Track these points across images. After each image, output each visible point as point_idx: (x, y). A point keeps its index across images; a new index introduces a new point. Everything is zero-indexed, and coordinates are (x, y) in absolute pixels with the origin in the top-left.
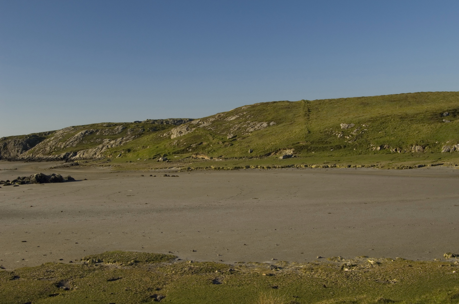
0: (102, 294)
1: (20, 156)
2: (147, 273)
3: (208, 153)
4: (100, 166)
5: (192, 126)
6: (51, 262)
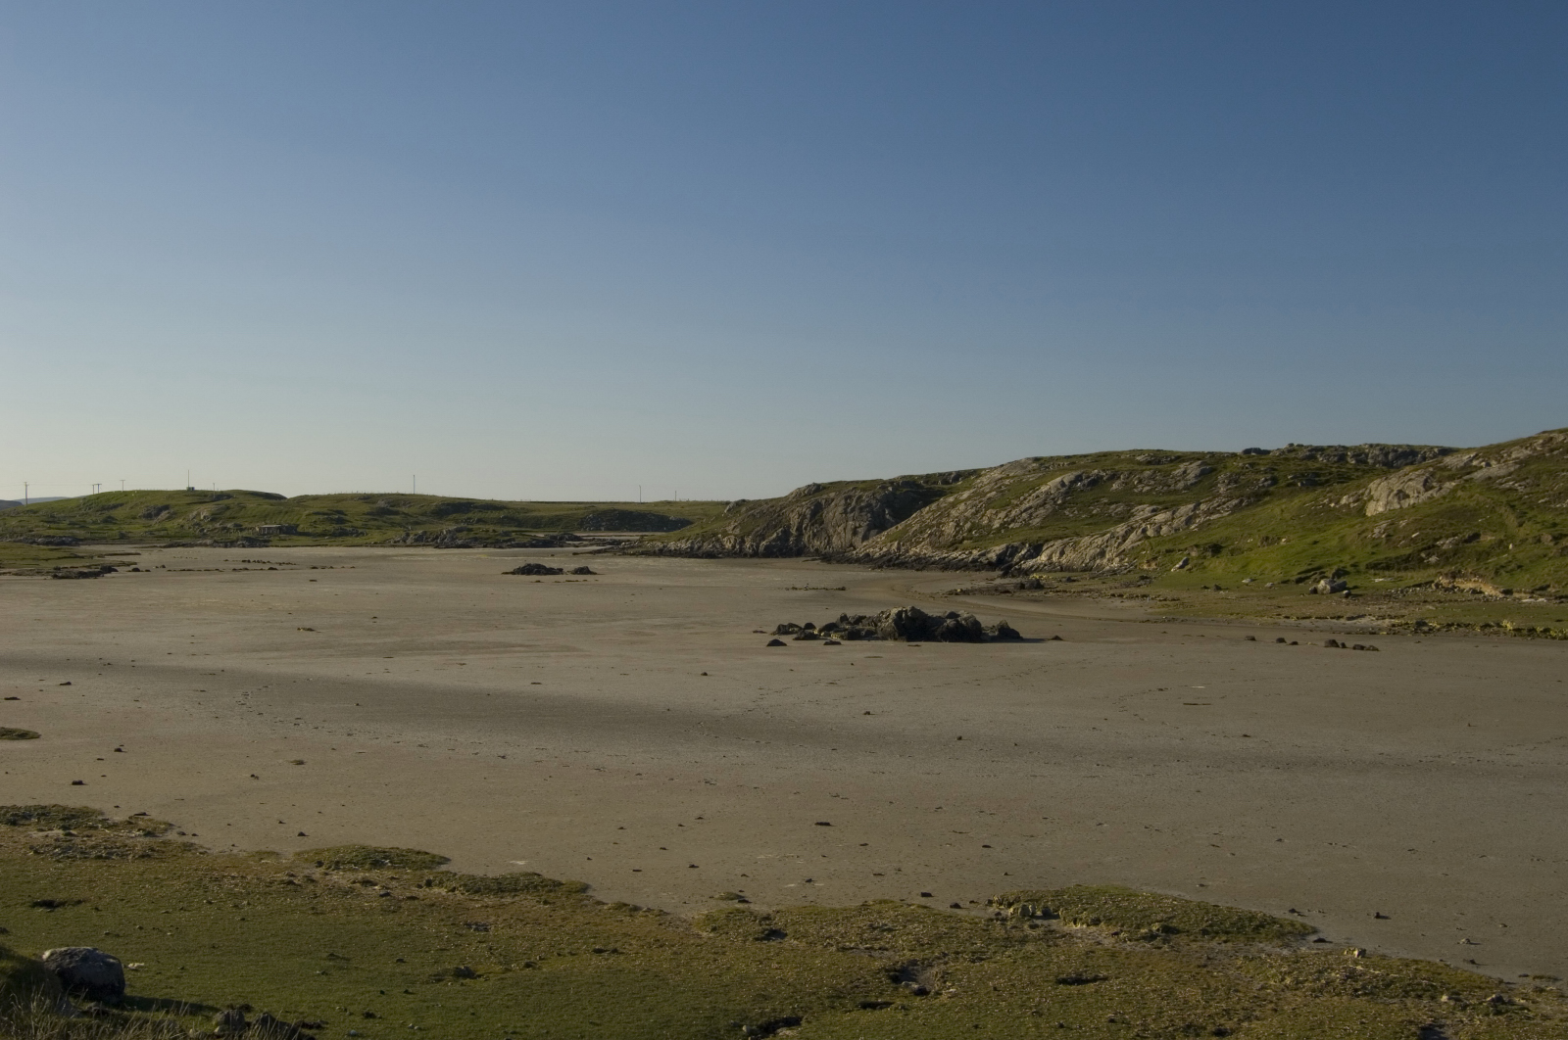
0: (1029, 1021)
1: (862, 548)
2: (1197, 974)
3: (1497, 572)
4: (1113, 595)
5: (1446, 474)
6: (892, 899)
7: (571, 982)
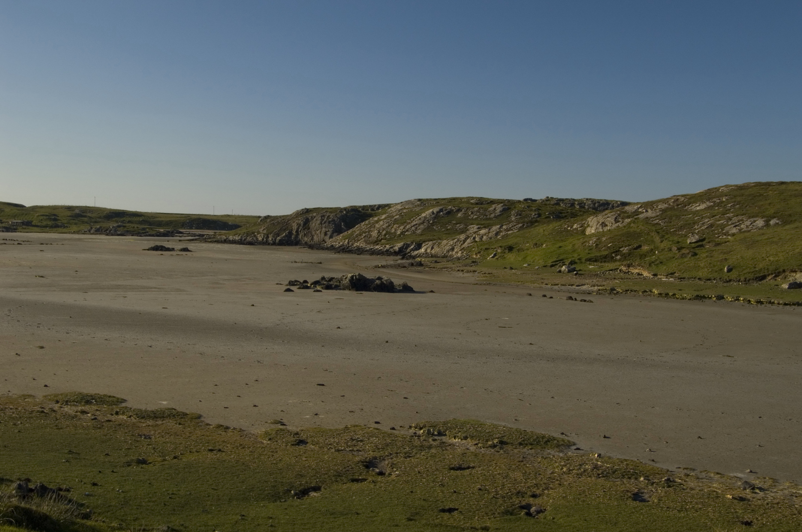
0: (438, 489)
1: (329, 242)
2: (519, 465)
3: (650, 265)
4: (459, 270)
5: (626, 215)
6: (360, 425)
7: (199, 467)
